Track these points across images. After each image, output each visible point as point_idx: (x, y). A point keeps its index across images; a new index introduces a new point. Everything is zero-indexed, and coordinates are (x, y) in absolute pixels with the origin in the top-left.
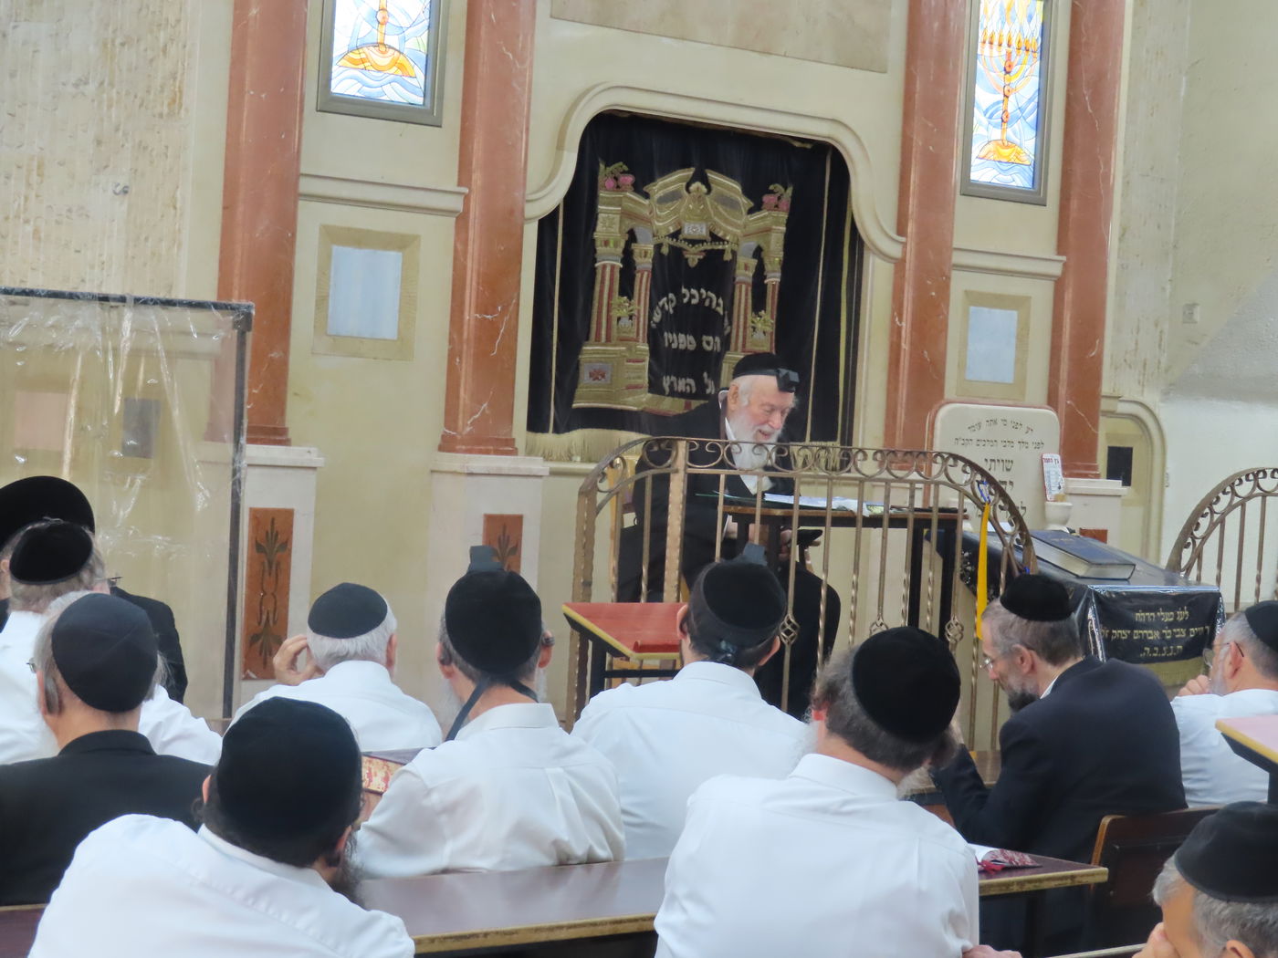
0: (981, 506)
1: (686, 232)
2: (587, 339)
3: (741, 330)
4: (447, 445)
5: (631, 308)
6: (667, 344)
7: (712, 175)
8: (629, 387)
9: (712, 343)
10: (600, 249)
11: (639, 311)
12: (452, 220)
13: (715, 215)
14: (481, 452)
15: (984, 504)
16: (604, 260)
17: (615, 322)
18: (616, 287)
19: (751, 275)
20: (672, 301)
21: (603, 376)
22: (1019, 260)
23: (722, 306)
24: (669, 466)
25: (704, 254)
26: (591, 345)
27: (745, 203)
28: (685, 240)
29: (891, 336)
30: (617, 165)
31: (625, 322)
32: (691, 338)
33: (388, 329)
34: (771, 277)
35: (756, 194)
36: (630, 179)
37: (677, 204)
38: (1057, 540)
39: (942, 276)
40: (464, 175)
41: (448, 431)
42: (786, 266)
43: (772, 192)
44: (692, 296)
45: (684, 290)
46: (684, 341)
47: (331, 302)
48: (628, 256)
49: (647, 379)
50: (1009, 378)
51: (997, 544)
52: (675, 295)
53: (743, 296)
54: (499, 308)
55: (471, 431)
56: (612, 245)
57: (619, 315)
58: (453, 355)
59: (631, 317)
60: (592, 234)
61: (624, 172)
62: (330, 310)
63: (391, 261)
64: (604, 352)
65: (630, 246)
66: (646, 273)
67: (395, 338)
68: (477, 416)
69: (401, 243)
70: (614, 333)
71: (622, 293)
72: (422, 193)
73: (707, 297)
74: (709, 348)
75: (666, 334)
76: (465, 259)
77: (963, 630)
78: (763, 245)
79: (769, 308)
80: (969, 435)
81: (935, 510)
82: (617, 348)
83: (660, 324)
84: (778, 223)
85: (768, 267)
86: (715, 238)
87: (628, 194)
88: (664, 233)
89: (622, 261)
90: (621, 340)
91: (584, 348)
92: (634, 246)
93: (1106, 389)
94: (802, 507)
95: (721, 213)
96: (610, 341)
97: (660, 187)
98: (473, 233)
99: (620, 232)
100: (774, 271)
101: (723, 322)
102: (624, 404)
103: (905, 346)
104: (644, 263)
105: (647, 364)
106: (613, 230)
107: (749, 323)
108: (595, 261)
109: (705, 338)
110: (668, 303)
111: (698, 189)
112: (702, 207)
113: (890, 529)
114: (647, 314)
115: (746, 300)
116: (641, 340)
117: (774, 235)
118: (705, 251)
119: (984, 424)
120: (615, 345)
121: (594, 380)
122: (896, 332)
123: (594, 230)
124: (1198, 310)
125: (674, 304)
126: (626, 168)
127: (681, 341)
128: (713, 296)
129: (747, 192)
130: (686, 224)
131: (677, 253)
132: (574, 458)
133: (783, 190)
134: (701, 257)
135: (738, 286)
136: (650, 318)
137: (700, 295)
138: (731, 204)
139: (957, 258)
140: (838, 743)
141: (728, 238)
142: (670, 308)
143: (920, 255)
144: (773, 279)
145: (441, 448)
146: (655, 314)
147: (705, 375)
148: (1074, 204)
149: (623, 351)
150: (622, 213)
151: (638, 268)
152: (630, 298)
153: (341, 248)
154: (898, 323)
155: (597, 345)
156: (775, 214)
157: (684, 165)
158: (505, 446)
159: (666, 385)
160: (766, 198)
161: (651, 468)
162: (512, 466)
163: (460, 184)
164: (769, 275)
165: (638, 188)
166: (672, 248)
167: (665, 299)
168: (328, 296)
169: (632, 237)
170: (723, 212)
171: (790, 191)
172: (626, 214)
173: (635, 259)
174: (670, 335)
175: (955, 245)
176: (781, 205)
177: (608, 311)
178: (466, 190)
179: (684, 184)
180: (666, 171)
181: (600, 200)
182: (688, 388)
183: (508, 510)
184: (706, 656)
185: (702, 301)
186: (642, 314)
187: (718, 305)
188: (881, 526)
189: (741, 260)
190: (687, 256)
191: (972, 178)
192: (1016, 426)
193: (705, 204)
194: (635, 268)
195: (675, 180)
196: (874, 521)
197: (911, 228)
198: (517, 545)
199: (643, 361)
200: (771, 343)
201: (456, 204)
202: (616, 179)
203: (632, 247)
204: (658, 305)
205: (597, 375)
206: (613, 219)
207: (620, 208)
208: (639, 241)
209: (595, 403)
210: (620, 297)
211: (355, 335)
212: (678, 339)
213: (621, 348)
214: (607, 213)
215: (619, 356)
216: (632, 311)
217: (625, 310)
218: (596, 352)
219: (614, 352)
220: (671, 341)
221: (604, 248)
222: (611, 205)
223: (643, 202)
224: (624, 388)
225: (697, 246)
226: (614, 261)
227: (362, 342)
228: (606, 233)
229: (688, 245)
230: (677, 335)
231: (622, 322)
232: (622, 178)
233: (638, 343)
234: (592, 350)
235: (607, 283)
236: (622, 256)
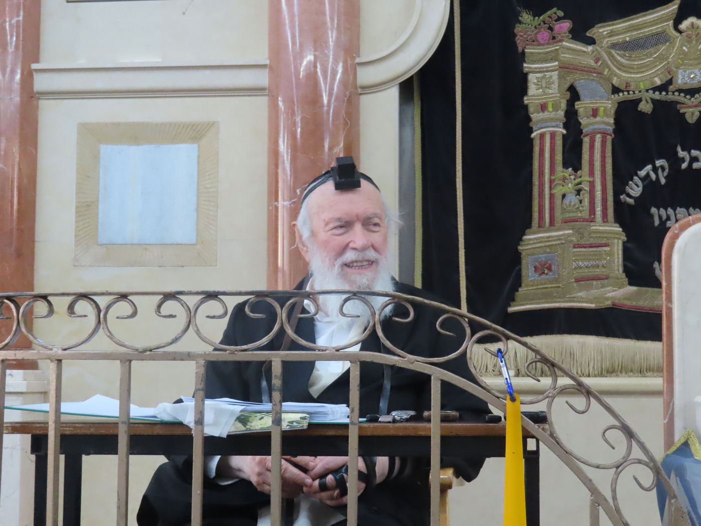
1: (680, 81)
2: (528, 224)
5: (578, 180)
6: (657, 223)
8: (581, 279)
10: (535, 116)
11: (593, 184)
12: (263, 100)
16: (540, 128)
17: (558, 201)
18: (559, 157)
20: (663, 169)
21: (550, 269)
26: (534, 233)
28: (680, 91)
30: (549, 12)
31: (572, 199)
33: (183, 231)
36: (567, 25)
37: (661, 49)
44: (694, 159)
45: (681, 153)
48: (571, 119)
56: (550, 108)
57: (562, 193)
59: (579, 193)
61: (559, 19)
63: (183, 154)
64: (548, 239)
65: (574, 106)
66: (600, 136)
67: (193, 241)
69: (193, 133)
70: (558, 215)
71: (566, 165)
72: (207, 72)
75: (654, 210)
82: (561, 233)
83: (639, 198)
87: (564, 43)
88: (643, 86)
89: (565, 126)
90: (566, 222)
91: (525, 237)
92: (577, 105)
96: (554, 225)
99: (560, 91)
102: (573, 301)
104: (598, 124)
106: (550, 91)
108: (531, 131)
110: (655, 172)
111: (692, 25)
114: (610, 187)
116: (600, 220)
120: (560, 229)
121: (541, 275)
123: (524, 94)
125: (666, 171)
126: (561, 14)
130: (680, 71)
131: (666, 108)
136: (619, 192)
142: (659, 177)
146: (629, 186)
149: (569, 235)
150: (560, 68)
151: (584, 131)
152: (577, 168)
153: (111, 147)
155: (539, 232)
159: (659, 274)
165: (580, 34)
166: (657, 102)
167: (649, 167)
168: (98, 201)
169: (574, 94)
172: (565, 68)
173: (583, 121)
174: (662, 210)
177: (551, 188)
179: (671, 22)
181: (527, 57)
186: (599, 188)
190: (682, 110)
194: (581, 132)
195: (653, 19)
199: (611, 245)
201: (258, 78)
202: (551, 29)
203: (576, 107)
204: (637, 175)
205: (543, 268)
206: (551, 77)
207: (557, 63)
208: (582, 98)
209: (547, 302)
210: (565, 170)
211: (136, 241)
212: (676, 215)
213: (566, 232)
214: (543, 72)
215: (563, 242)
216: (580, 183)
217: (570, 185)
218: (540, 240)
219: (559, 238)
220: (664, 217)
221: (541, 114)
222: (546, 61)
223: (584, 49)
224: (574, 280)
225: (697, 96)
226: (553, 127)
227: (146, 249)
228: (542, 95)
229: (685, 97)
230: (675, 210)
231: (566, 201)
232: (557, 26)
233: (592, 224)
234: (535, 238)
235: (547, 155)
236: (565, 120)
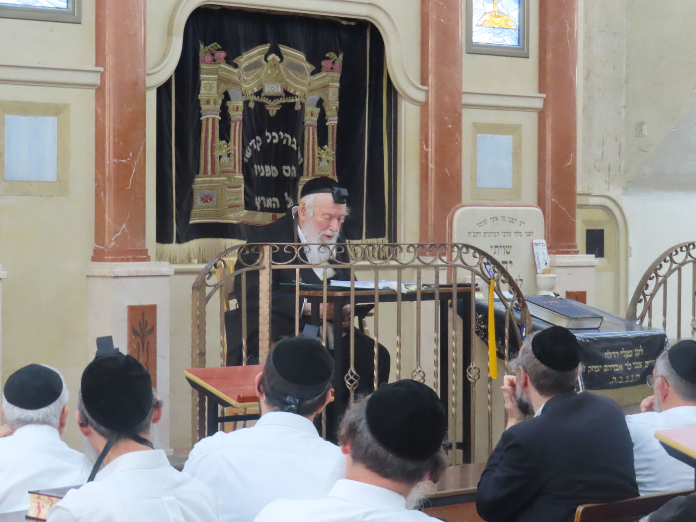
0: (488, 281)
1: (266, 91)
2: (198, 173)
3: (311, 160)
4: (98, 256)
5: (229, 148)
6: (257, 174)
7: (283, 49)
8: (230, 207)
9: (290, 171)
10: (203, 107)
11: (235, 150)
12: (92, 92)
13: (287, 78)
14: (122, 260)
15: (490, 279)
16: (206, 115)
17: (217, 160)
18: (217, 134)
19: (316, 119)
20: (259, 142)
21: (211, 199)
22: (512, 98)
23: (295, 144)
24: (258, 265)
25: (281, 106)
26: (201, 177)
27: (308, 67)
28: (266, 97)
29: (421, 158)
30: (213, 45)
31: (225, 159)
32: (274, 168)
33: (50, 174)
34: (329, 121)
35: (316, 60)
36: (223, 54)
37: (259, 70)
38: (545, 302)
39: (455, 114)
40: (100, 59)
41: (98, 247)
42: (341, 112)
43: (328, 58)
44: (274, 138)
46: (269, 171)
47: (6, 155)
48: (224, 111)
49: (243, 200)
50: (509, 185)
51: (501, 307)
52: (261, 138)
53: (311, 135)
54: (131, 154)
55: (115, 245)
56: (212, 103)
57: (220, 154)
58: (99, 190)
59: (229, 155)
60: (198, 97)
61: (218, 50)
62: (6, 162)
63: (50, 123)
64: (211, 182)
66: (238, 123)
67: (55, 180)
68: (118, 234)
69: (57, 110)
70: (218, 168)
71: (221, 138)
73: (284, 137)
74: (287, 175)
75: (255, 166)
76: (104, 119)
77: (479, 372)
78: (323, 97)
79: (330, 142)
80: (478, 229)
81: (455, 286)
82: (220, 179)
83: (250, 159)
84: (333, 81)
85: (328, 113)
86: (288, 94)
87: (222, 65)
88: (250, 92)
89: (221, 115)
90: (223, 173)
91: (196, 180)
92: (228, 103)
93: (579, 189)
94: (356, 289)
95: (291, 75)
96: (214, 173)
97: (245, 59)
98: (109, 100)
99: (218, 93)
100: (332, 116)
101: (297, 155)
102: (228, 219)
103: (431, 165)
104: (236, 115)
105: (242, 189)
106: (212, 92)
107: (317, 155)
108: (200, 115)
109: (284, 167)
110: (256, 143)
111: (273, 59)
112: (277, 72)
113: (422, 302)
114: (241, 152)
115: (313, 138)
116: (237, 172)
117: (331, 89)
118: (281, 104)
119: (489, 220)
120: (219, 176)
121: (205, 202)
122: (424, 156)
123: (199, 93)
124: (645, 127)
125: (260, 144)
126: (219, 46)
127: (267, 170)
128: (289, 136)
129: (310, 60)
130: (266, 85)
131: (260, 106)
132: (192, 261)
133: (336, 56)
134: (279, 108)
135: (307, 128)
136: (243, 156)
137: (280, 136)
138: (299, 69)
139: (466, 99)
140: (361, 469)
141: (297, 94)
142: (258, 147)
143: (439, 98)
144: (332, 121)
145: (93, 259)
146: (247, 151)
147: (286, 194)
148: (549, 56)
149: (224, 181)
150: (218, 79)
151: (232, 119)
152: (228, 141)
153: (11, 116)
154: (425, 149)
155: (204, 177)
156: (331, 74)
157: (263, 42)
158: (141, 255)
159: (258, 204)
160: (324, 63)
161: (244, 267)
162: (146, 269)
163: (97, 65)
164: (329, 119)
165: (229, 61)
166: (256, 103)
167: (253, 141)
168: (4, 152)
169: (227, 97)
170: (293, 75)
171: (341, 56)
172: (221, 80)
173: (230, 113)
174: (259, 166)
175: (464, 89)
176: (335, 67)
177: (212, 152)
178: (101, 69)
179: (263, 56)
180: (248, 48)
181: (202, 71)
182: (274, 204)
183: (145, 301)
184: (277, 408)
185: (281, 141)
186: (237, 153)
187: (292, 143)
188: (416, 300)
189: (308, 109)
190: (268, 108)
191: (473, 41)
192: (512, 220)
193: (279, 69)
194: (230, 120)
195: (256, 53)
196: (410, 297)
197: (431, 79)
198: (153, 327)
199: (240, 187)
200: (333, 169)
201: (96, 80)
202: (213, 55)
203: (227, 104)
204: (249, 145)
205: (206, 199)
206: (212, 84)
207: (216, 76)
208: (232, 99)
209: (206, 219)
210: (220, 141)
211: (25, 180)
212: (265, 169)
213: (224, 178)
214: (208, 80)
215: (221, 184)
216: (229, 150)
217: (224, 151)
218: (205, 182)
219: (218, 182)
220: (259, 171)
221: (206, 106)
222: (210, 74)
223: (234, 71)
224: (227, 207)
225: (275, 100)
226: (214, 115)
227: (31, 184)
228: (206, 94)
229: (268, 100)
230: (264, 166)
231: (223, 160)
232: (217, 54)
233: (235, 174)
234: (202, 181)
235: (210, 131)
236: (220, 111)
